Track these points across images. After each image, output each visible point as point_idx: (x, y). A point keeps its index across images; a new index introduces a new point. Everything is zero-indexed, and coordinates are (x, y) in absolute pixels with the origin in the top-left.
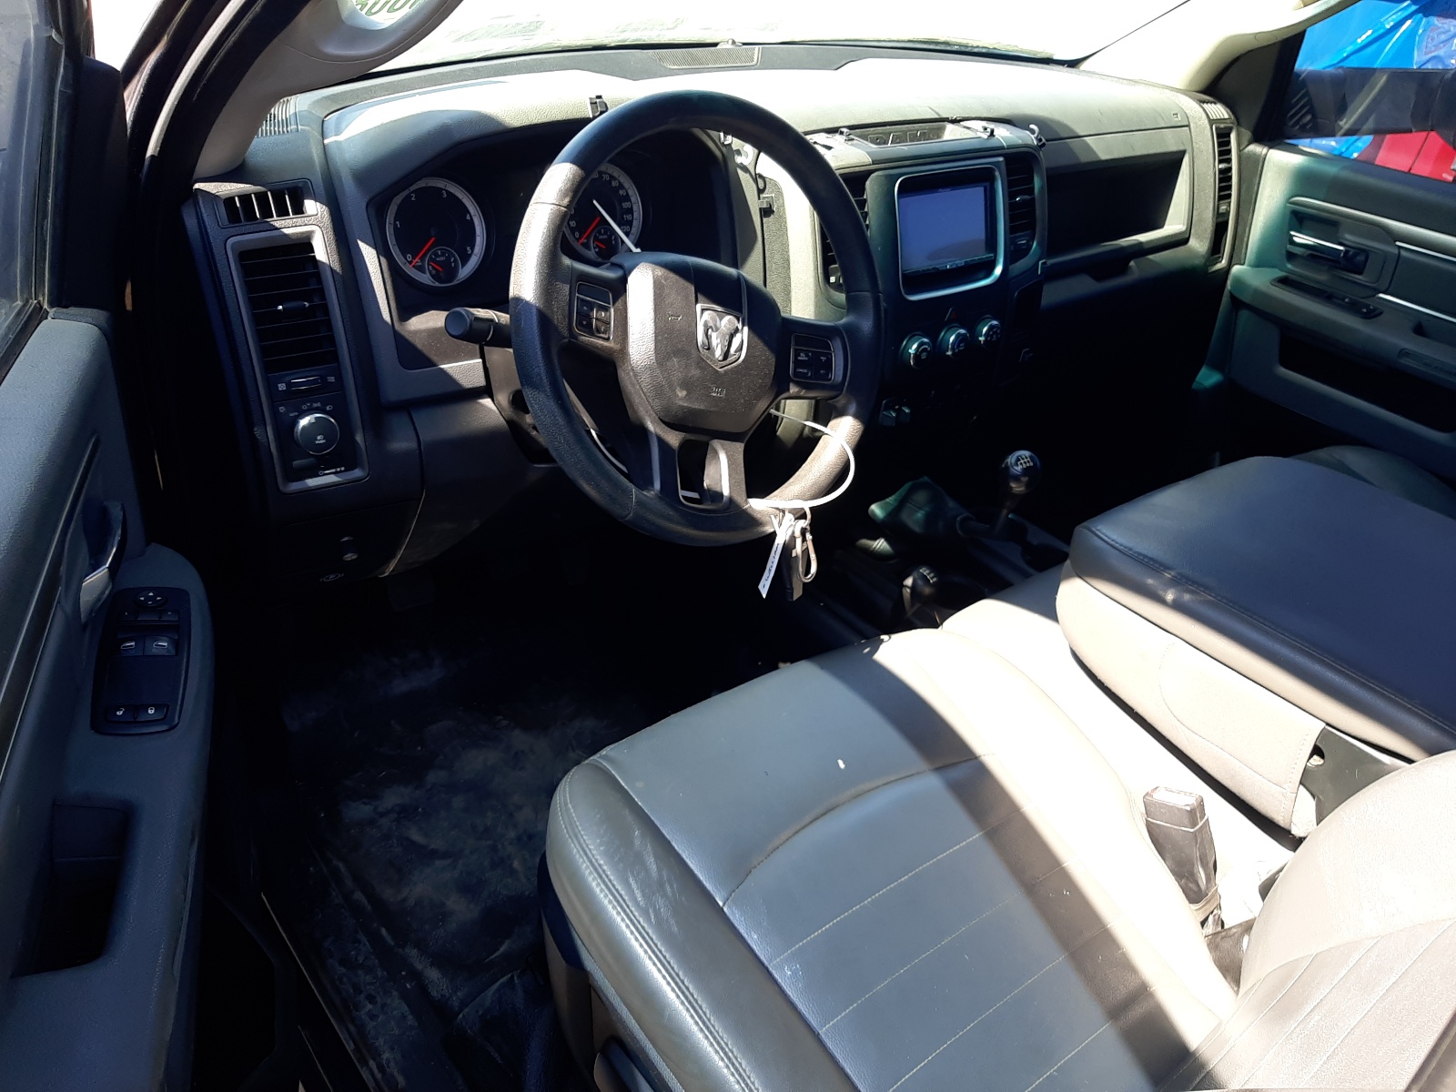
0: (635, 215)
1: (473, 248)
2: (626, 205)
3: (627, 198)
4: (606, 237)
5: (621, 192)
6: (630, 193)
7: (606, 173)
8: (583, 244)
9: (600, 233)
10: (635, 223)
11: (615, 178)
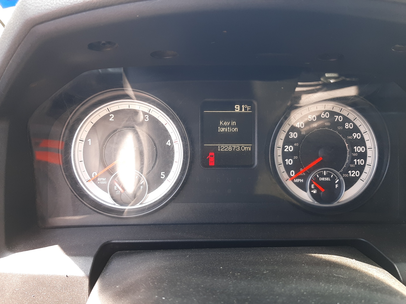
0: (369, 160)
1: (167, 175)
2: (359, 149)
3: (362, 142)
4: (327, 179)
5: (355, 135)
6: (366, 137)
7: (339, 114)
8: (298, 185)
9: (322, 175)
10: (367, 169)
11: (349, 121)
